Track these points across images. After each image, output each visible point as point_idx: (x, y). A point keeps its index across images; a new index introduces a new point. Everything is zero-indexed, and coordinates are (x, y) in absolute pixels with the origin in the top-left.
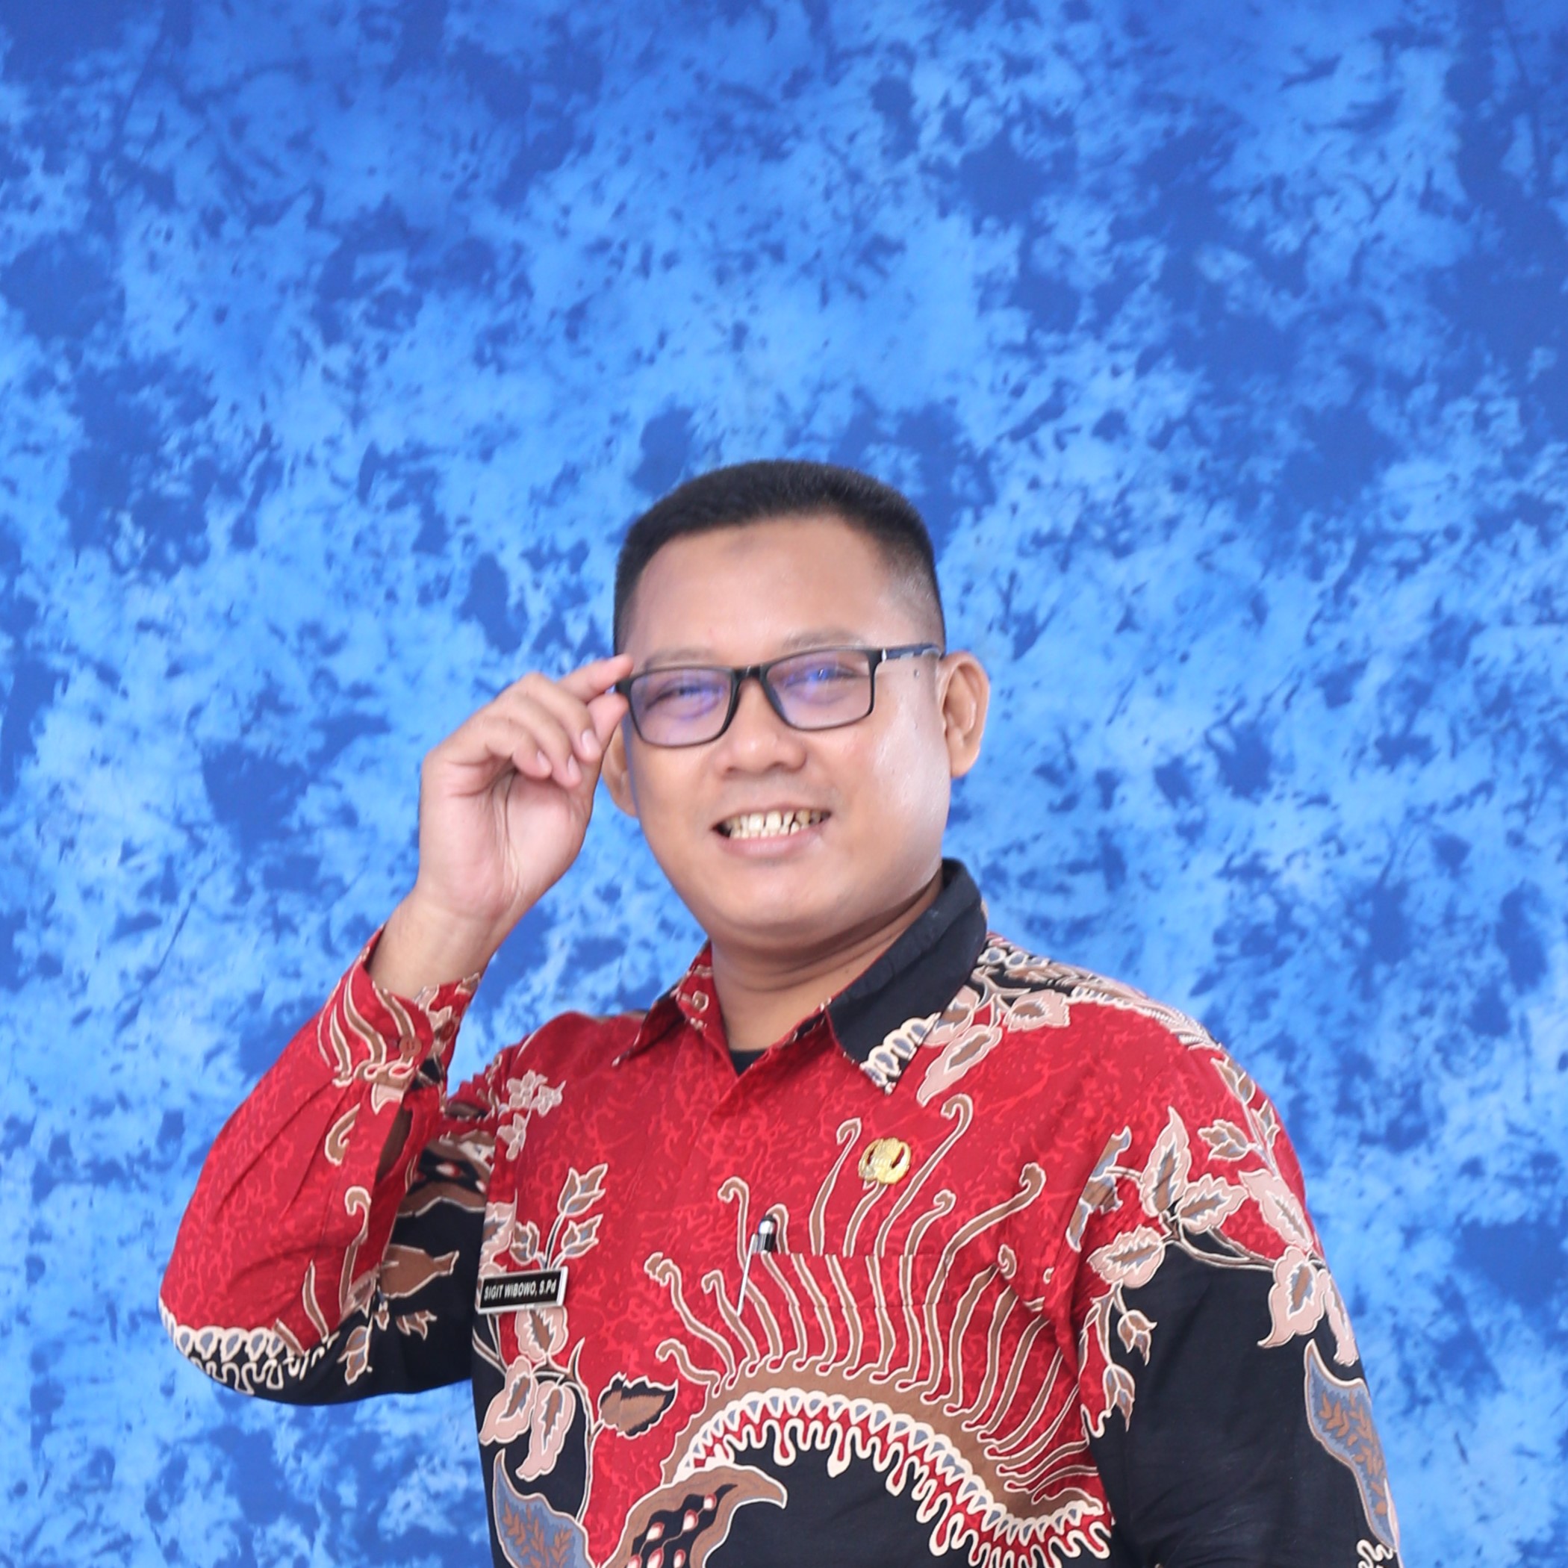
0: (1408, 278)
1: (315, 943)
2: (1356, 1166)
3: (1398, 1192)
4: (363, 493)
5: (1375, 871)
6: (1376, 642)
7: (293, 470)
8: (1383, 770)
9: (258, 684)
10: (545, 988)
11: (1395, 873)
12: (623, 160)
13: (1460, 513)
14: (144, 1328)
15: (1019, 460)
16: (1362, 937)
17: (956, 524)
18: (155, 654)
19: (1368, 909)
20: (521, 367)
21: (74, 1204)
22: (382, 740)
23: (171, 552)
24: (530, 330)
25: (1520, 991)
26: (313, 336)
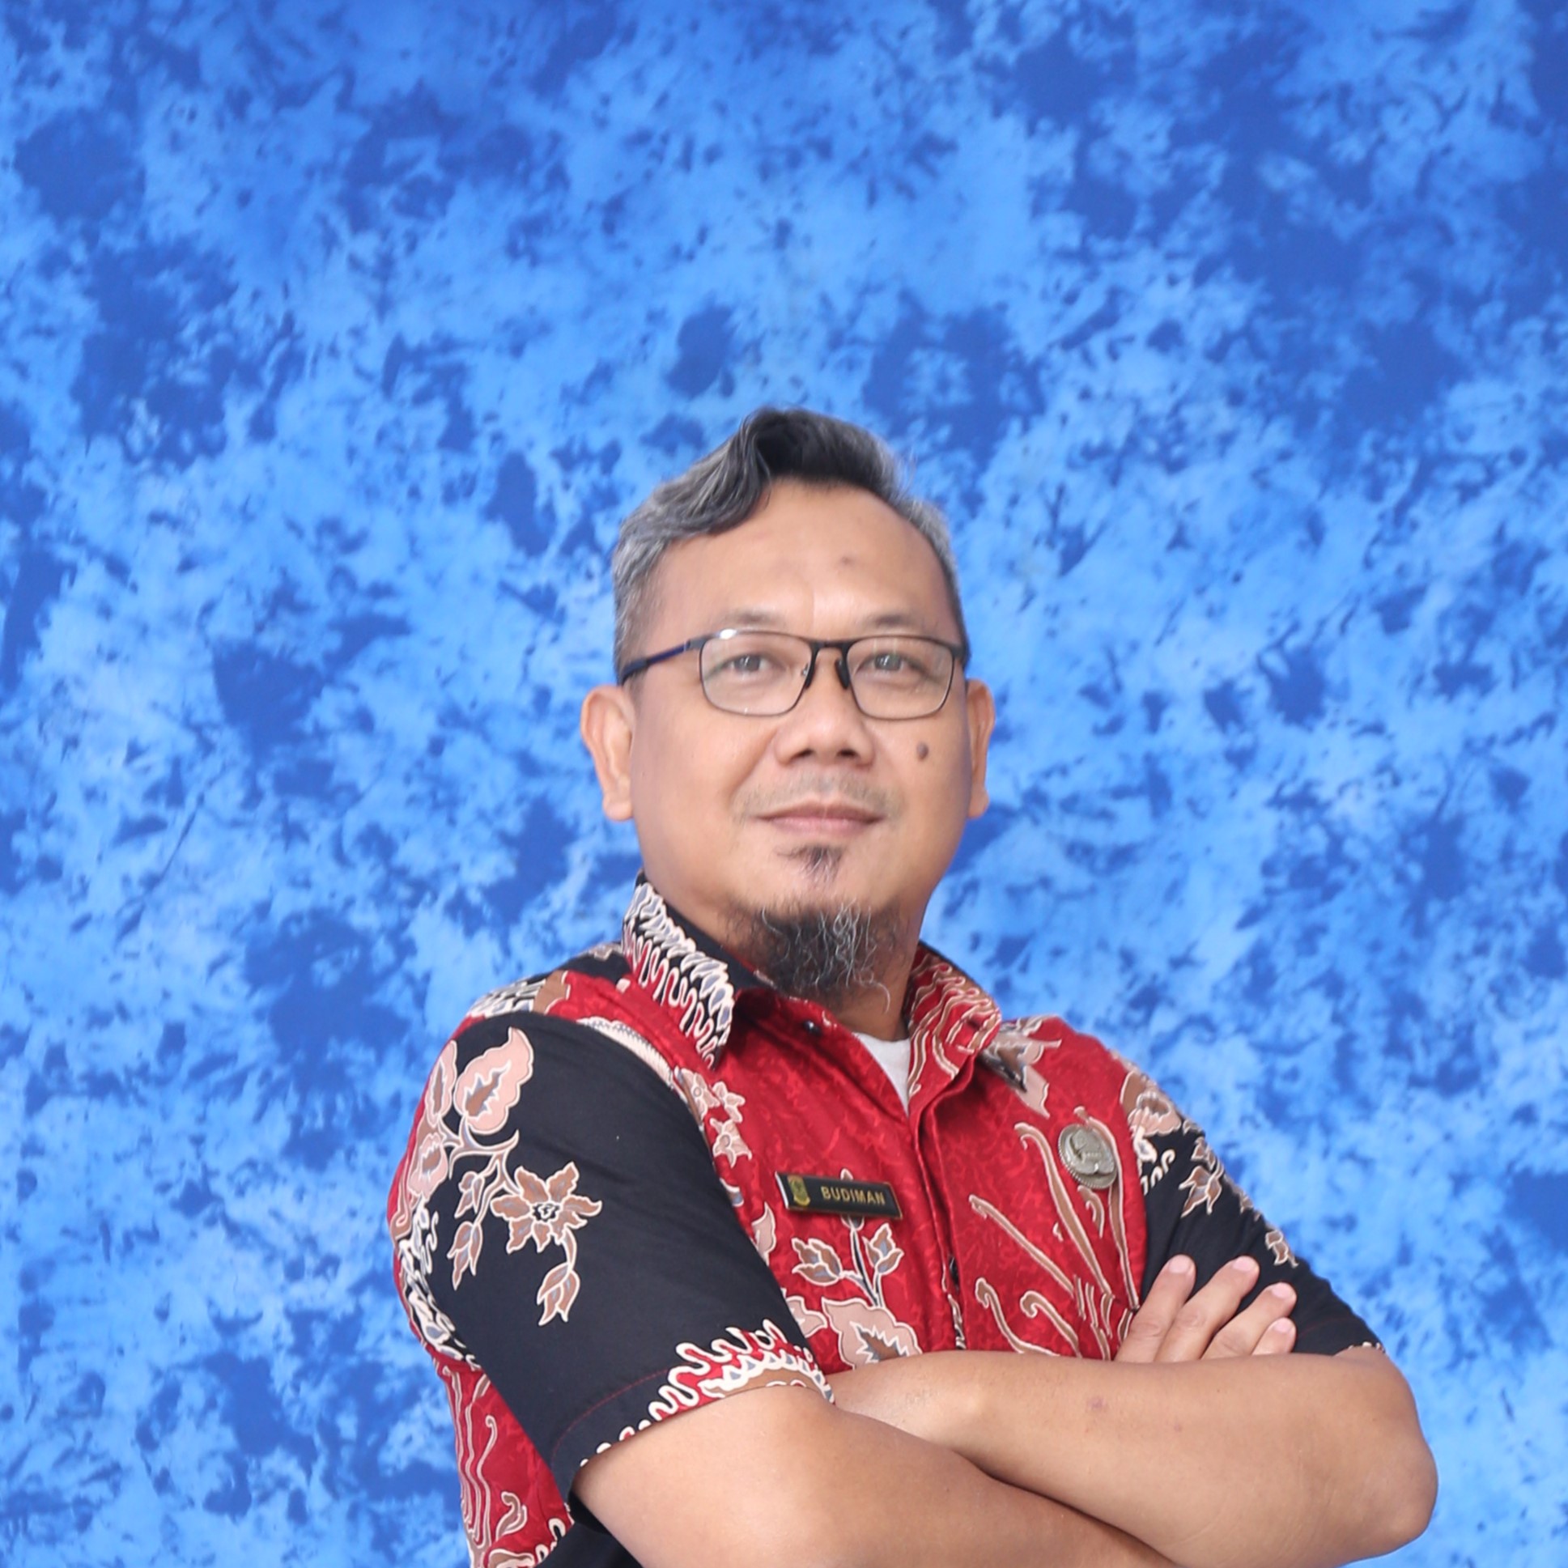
0: (1477, 192)
1: (327, 852)
2: (1404, 1110)
3: (1448, 1137)
4: (388, 386)
5: (1430, 805)
6: (1435, 569)
8: (1441, 700)
9: (272, 582)
10: (565, 905)
11: (1452, 807)
12: (667, 50)
13: (1526, 436)
14: (140, 1248)
15: (1070, 370)
16: (1415, 872)
17: (1002, 435)
18: (167, 547)
19: (1422, 843)
20: (555, 260)
21: (69, 1117)
22: (402, 643)
23: (187, 442)
24: (566, 222)
26: (340, 223)
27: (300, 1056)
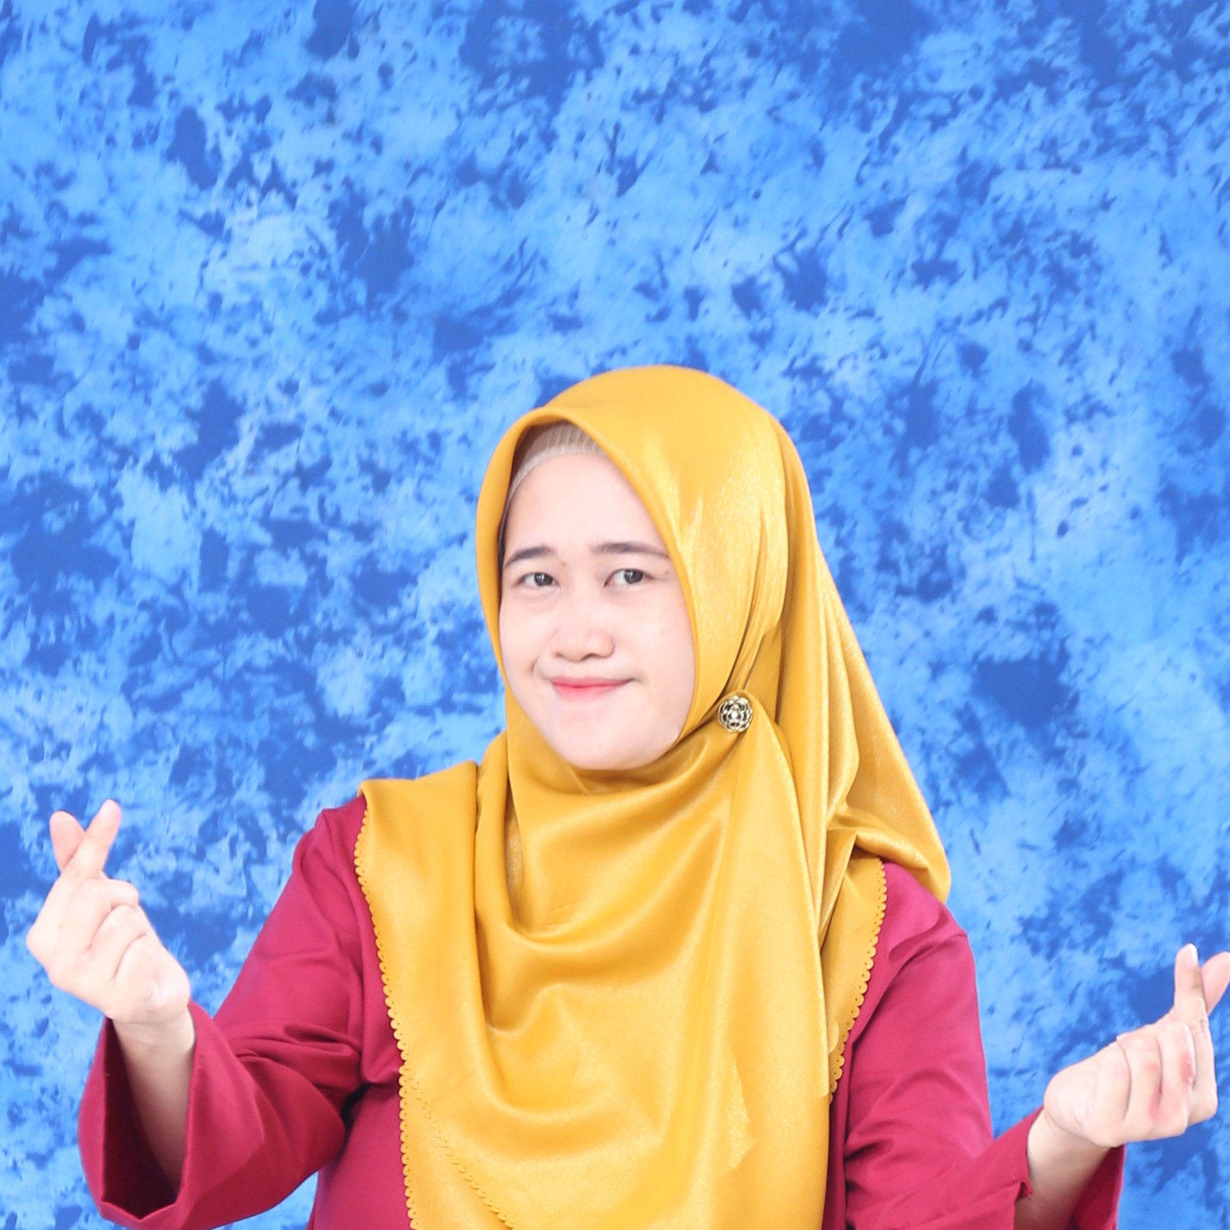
1: (51, 427)
2: (893, 613)
3: (927, 634)
4: (87, 56)
5: (911, 372)
6: (912, 185)
7: (30, 36)
8: (919, 288)
10: (237, 465)
11: (927, 375)
13: (983, 76)
15: (623, 30)
16: (899, 426)
17: (571, 84)
19: (905, 403)
22: (104, 260)
25: (1027, 471)
27: (35, 587)
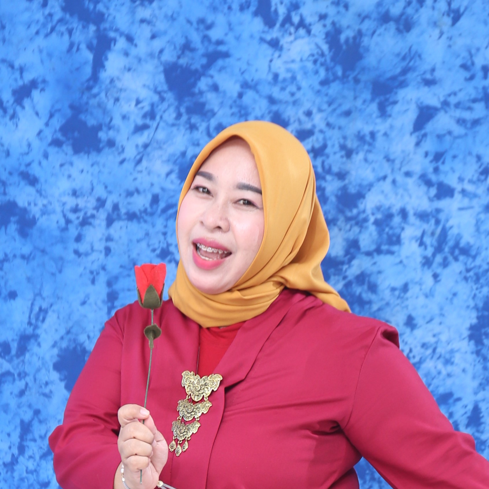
9: (183, 41)
18: (146, 31)
21: (121, 228)
